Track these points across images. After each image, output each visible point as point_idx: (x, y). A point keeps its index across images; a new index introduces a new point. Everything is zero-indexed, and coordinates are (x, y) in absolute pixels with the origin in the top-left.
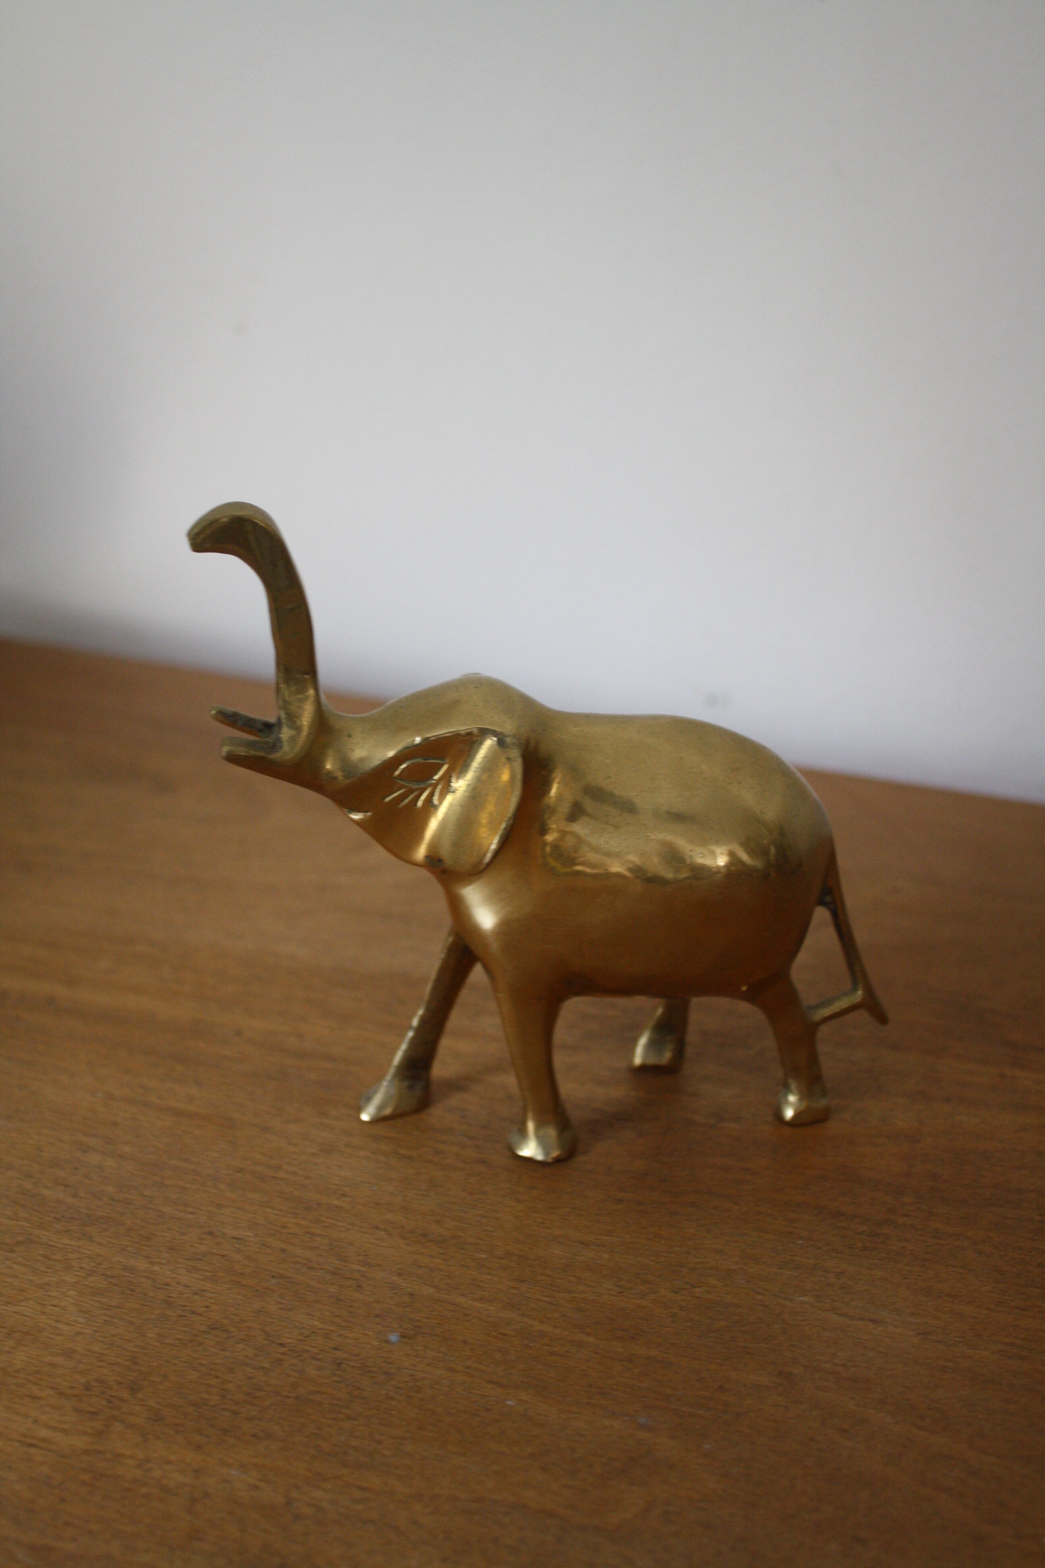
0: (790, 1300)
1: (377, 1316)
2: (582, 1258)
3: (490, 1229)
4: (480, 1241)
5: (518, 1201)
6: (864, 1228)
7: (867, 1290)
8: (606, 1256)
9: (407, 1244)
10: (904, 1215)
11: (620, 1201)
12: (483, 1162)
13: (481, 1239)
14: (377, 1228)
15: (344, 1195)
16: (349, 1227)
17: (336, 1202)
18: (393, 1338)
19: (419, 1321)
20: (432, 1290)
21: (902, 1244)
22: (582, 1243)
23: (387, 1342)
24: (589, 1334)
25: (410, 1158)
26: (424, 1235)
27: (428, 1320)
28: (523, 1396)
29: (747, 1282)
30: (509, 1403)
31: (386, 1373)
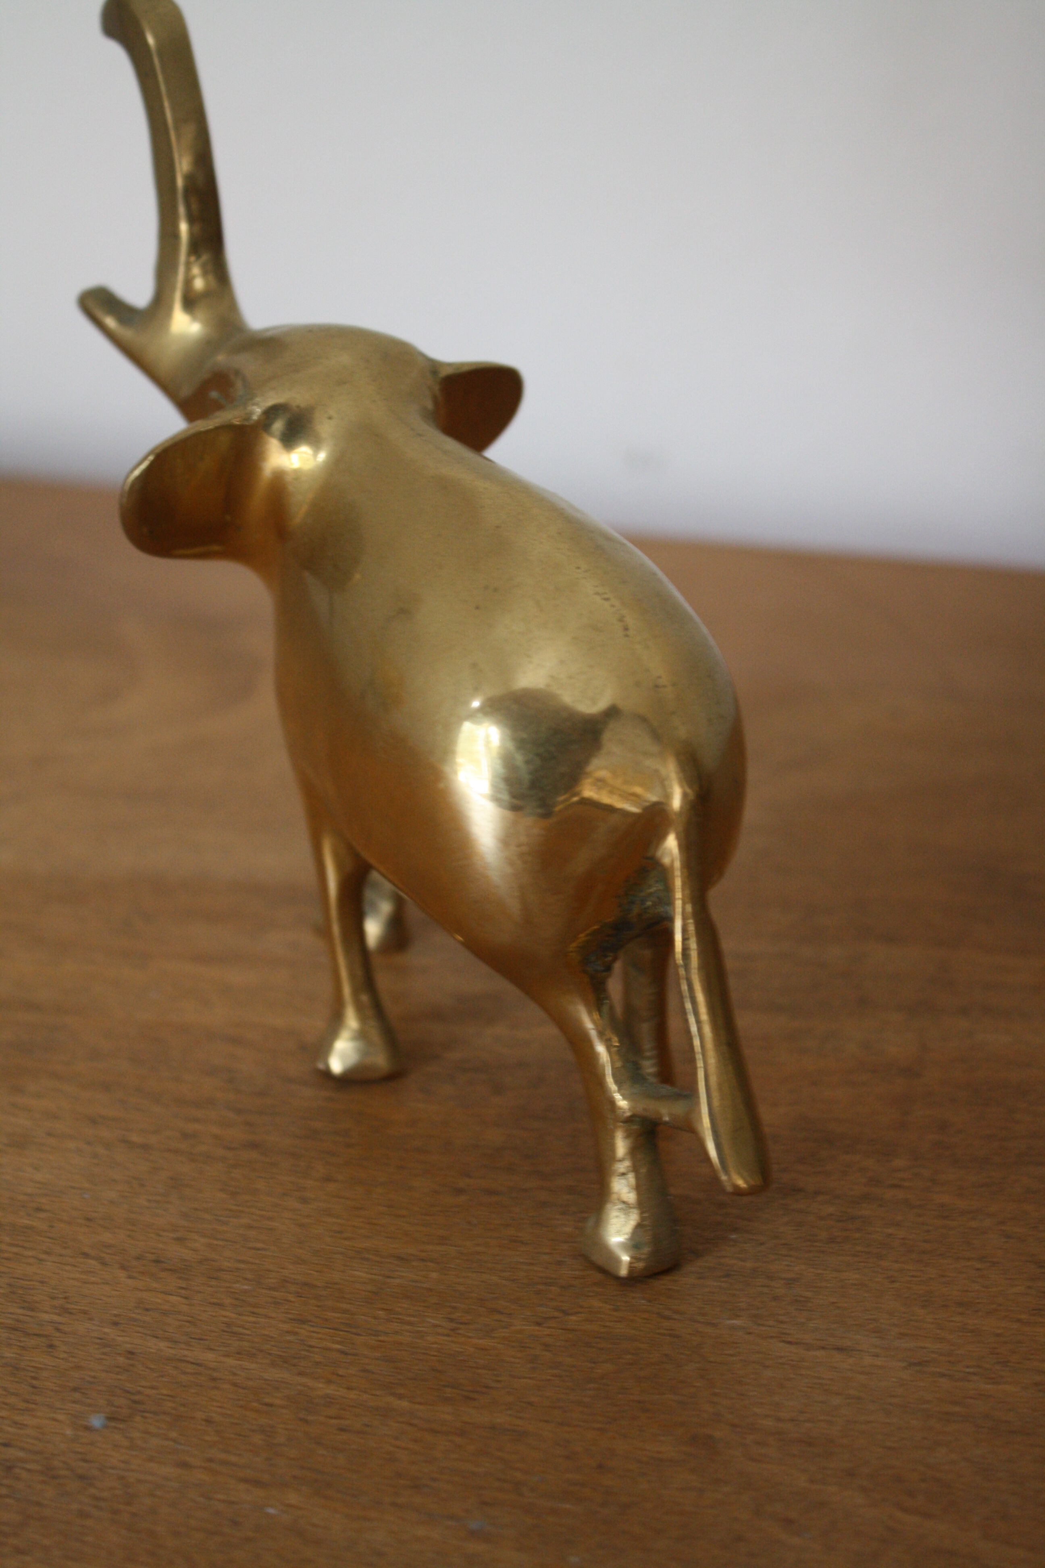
0: (714, 1325)
1: (75, 1389)
2: (398, 1281)
3: (260, 1245)
4: (242, 1266)
5: (304, 1201)
6: (831, 1210)
7: (833, 1303)
8: (434, 1275)
9: (130, 1277)
10: (895, 1186)
11: (459, 1191)
12: (254, 1146)
13: (243, 1262)
14: (86, 1255)
15: (39, 1209)
16: (44, 1256)
17: (27, 1222)
18: (97, 1421)
19: (139, 1393)
20: (162, 1345)
21: (890, 1231)
22: (400, 1258)
23: (88, 1428)
24: (400, 1397)
25: (145, 1147)
26: (157, 1261)
27: (154, 1391)
28: (293, 1498)
29: (650, 1301)
30: (271, 1511)
31: (81, 1477)
